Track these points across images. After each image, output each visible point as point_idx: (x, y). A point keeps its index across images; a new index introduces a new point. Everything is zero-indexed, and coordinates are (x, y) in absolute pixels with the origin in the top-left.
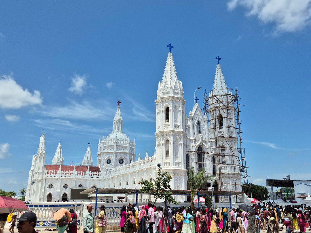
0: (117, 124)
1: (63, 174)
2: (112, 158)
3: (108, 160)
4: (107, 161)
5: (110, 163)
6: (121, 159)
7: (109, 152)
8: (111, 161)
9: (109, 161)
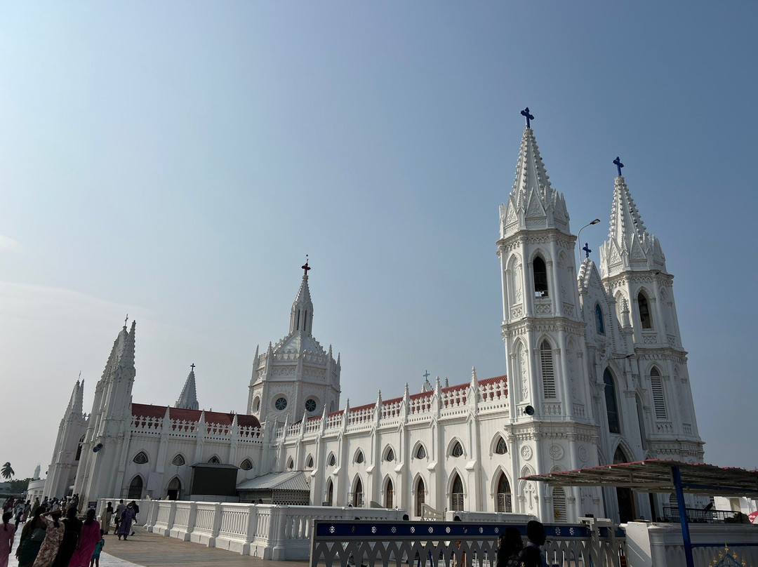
0: (301, 316)
1: (174, 427)
2: (290, 395)
3: (278, 400)
4: (277, 404)
5: (284, 407)
6: (311, 400)
7: (282, 382)
8: (286, 404)
9: (281, 404)
